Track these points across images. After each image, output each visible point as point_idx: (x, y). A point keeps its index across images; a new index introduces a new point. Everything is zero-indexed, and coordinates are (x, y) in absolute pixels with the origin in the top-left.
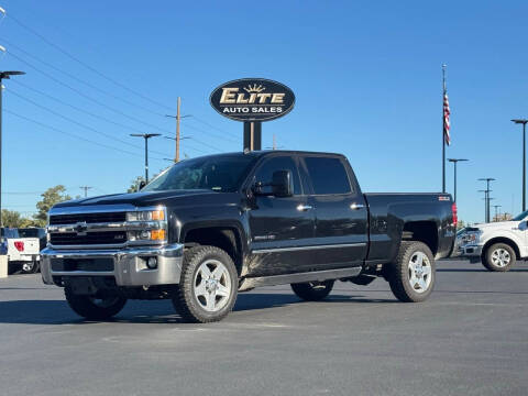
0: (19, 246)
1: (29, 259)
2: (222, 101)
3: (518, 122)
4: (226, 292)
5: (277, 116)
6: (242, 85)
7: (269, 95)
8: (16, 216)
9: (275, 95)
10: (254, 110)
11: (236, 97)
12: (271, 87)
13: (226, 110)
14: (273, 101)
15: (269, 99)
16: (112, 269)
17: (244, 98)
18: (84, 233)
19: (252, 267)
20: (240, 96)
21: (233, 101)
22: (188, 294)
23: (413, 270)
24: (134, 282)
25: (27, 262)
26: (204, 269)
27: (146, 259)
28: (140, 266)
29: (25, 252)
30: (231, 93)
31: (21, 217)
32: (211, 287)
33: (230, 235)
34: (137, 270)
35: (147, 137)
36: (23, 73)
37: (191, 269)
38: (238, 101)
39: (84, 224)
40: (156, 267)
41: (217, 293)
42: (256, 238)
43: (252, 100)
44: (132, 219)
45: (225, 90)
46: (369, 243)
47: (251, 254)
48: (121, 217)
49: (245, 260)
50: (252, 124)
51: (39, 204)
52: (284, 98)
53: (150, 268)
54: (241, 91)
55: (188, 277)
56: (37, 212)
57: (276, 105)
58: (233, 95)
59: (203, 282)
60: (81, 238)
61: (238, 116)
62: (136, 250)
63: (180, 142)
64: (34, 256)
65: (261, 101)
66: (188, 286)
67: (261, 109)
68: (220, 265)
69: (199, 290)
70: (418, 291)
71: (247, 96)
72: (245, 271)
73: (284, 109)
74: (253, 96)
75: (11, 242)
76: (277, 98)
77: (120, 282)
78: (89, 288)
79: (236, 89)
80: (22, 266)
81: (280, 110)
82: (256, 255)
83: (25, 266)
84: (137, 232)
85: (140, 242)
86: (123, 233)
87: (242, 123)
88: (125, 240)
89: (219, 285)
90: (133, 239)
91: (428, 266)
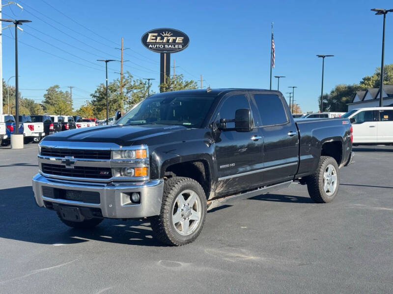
0: (31, 128)
1: (37, 135)
2: (148, 41)
3: (320, 56)
4: (197, 216)
5: (179, 50)
6: (160, 32)
7: (174, 38)
8: (32, 102)
9: (178, 38)
10: (166, 46)
11: (156, 39)
12: (176, 33)
13: (150, 46)
14: (177, 41)
15: (174, 41)
16: (99, 202)
17: (161, 40)
18: (72, 167)
19: (217, 191)
20: (159, 38)
21: (154, 41)
22: (166, 224)
23: (326, 178)
24: (119, 215)
25: (36, 137)
26: (180, 199)
27: (130, 194)
28: (124, 200)
29: (35, 131)
30: (153, 36)
31: (35, 102)
32: (186, 214)
33: (200, 166)
34: (122, 204)
35: (107, 61)
36: (31, 22)
37: (169, 201)
38: (157, 41)
39: (72, 158)
40: (139, 202)
41: (191, 218)
42: (221, 167)
43: (165, 40)
44: (117, 157)
45: (150, 35)
46: (299, 161)
47: (217, 181)
48: (107, 155)
49: (213, 187)
50: (165, 54)
51: (45, 95)
52: (183, 40)
53: (133, 202)
54: (159, 35)
55: (167, 207)
56: (44, 99)
57: (179, 44)
58: (154, 38)
59: (179, 210)
60: (69, 170)
61: (157, 50)
62: (121, 185)
63: (123, 63)
64: (40, 134)
65: (170, 41)
66: (166, 216)
67: (170, 46)
68: (193, 194)
69: (176, 218)
70: (328, 194)
71: (162, 38)
72: (212, 195)
73: (183, 46)
74: (165, 38)
75: (26, 125)
76: (179, 40)
77: (106, 213)
78: (77, 217)
79: (156, 34)
80: (33, 139)
81: (181, 46)
82: (221, 181)
83: (35, 138)
84: (121, 170)
85: (124, 178)
86: (109, 169)
87: (160, 54)
88: (110, 176)
89: (192, 211)
90: (118, 175)
91: (335, 175)
